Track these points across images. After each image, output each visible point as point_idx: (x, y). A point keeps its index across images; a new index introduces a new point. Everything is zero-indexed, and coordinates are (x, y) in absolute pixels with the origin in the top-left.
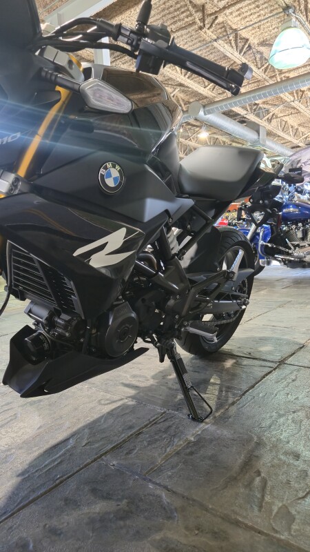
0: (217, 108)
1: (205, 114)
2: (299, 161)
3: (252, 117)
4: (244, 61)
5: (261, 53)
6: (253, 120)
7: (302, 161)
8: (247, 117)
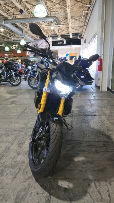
0: (10, 22)
1: (5, 23)
2: (37, 45)
3: (21, 26)
4: (22, 8)
5: (26, 5)
6: (21, 27)
7: (38, 45)
8: (19, 26)
